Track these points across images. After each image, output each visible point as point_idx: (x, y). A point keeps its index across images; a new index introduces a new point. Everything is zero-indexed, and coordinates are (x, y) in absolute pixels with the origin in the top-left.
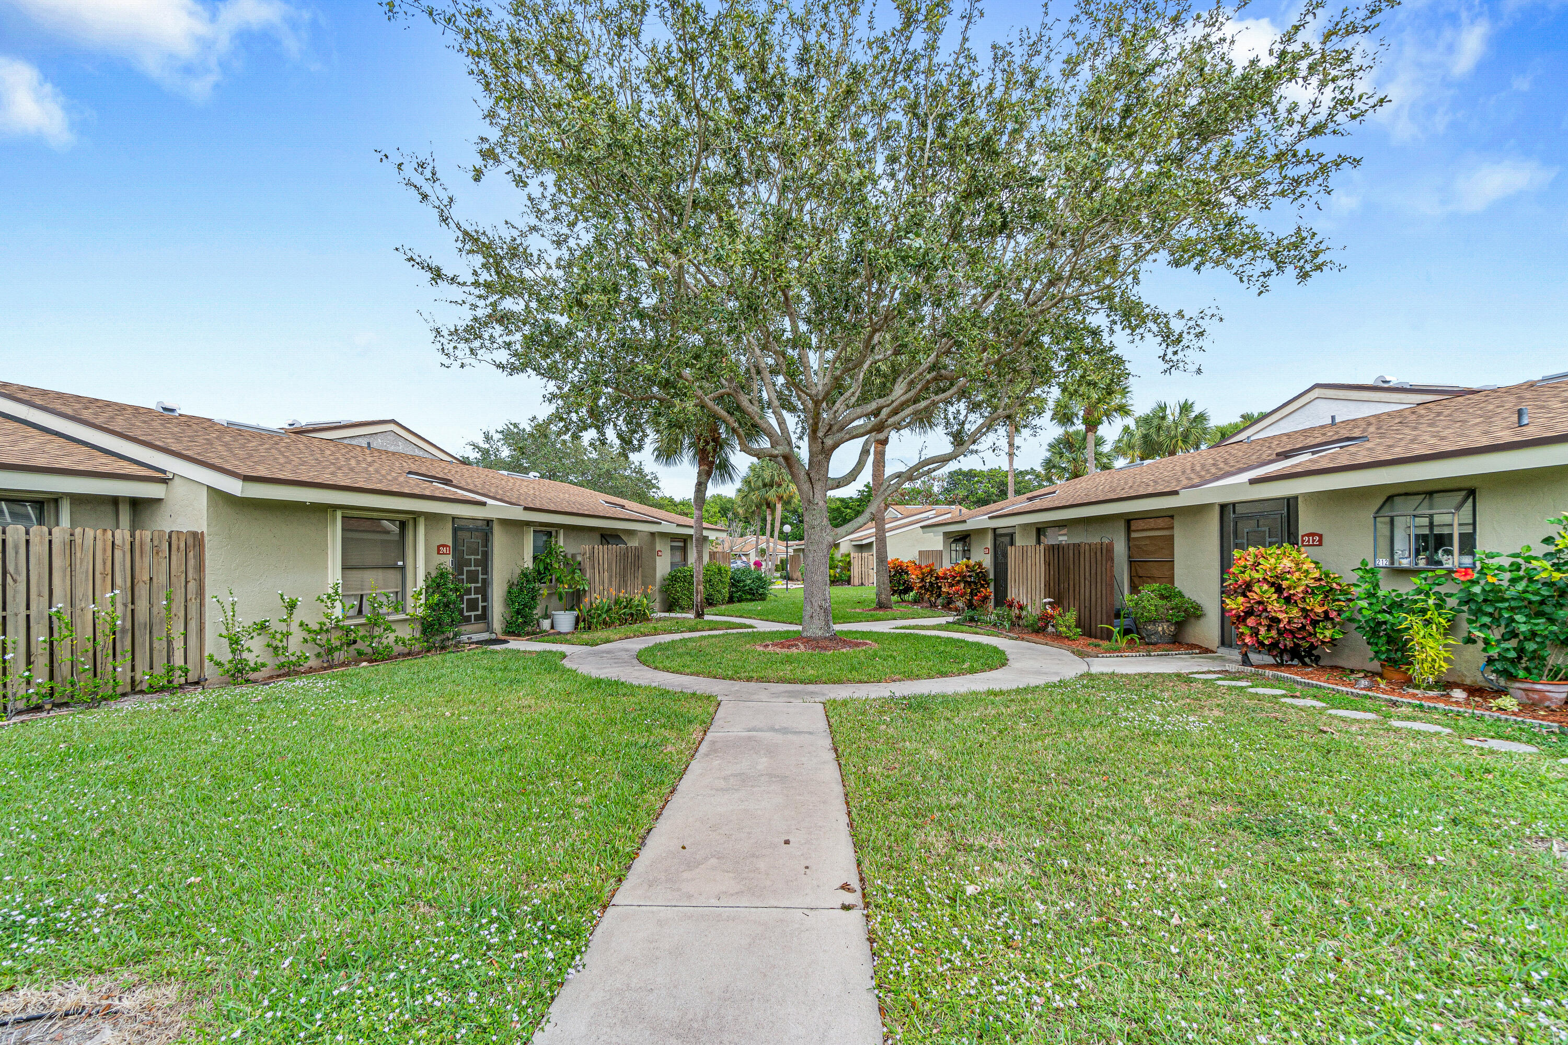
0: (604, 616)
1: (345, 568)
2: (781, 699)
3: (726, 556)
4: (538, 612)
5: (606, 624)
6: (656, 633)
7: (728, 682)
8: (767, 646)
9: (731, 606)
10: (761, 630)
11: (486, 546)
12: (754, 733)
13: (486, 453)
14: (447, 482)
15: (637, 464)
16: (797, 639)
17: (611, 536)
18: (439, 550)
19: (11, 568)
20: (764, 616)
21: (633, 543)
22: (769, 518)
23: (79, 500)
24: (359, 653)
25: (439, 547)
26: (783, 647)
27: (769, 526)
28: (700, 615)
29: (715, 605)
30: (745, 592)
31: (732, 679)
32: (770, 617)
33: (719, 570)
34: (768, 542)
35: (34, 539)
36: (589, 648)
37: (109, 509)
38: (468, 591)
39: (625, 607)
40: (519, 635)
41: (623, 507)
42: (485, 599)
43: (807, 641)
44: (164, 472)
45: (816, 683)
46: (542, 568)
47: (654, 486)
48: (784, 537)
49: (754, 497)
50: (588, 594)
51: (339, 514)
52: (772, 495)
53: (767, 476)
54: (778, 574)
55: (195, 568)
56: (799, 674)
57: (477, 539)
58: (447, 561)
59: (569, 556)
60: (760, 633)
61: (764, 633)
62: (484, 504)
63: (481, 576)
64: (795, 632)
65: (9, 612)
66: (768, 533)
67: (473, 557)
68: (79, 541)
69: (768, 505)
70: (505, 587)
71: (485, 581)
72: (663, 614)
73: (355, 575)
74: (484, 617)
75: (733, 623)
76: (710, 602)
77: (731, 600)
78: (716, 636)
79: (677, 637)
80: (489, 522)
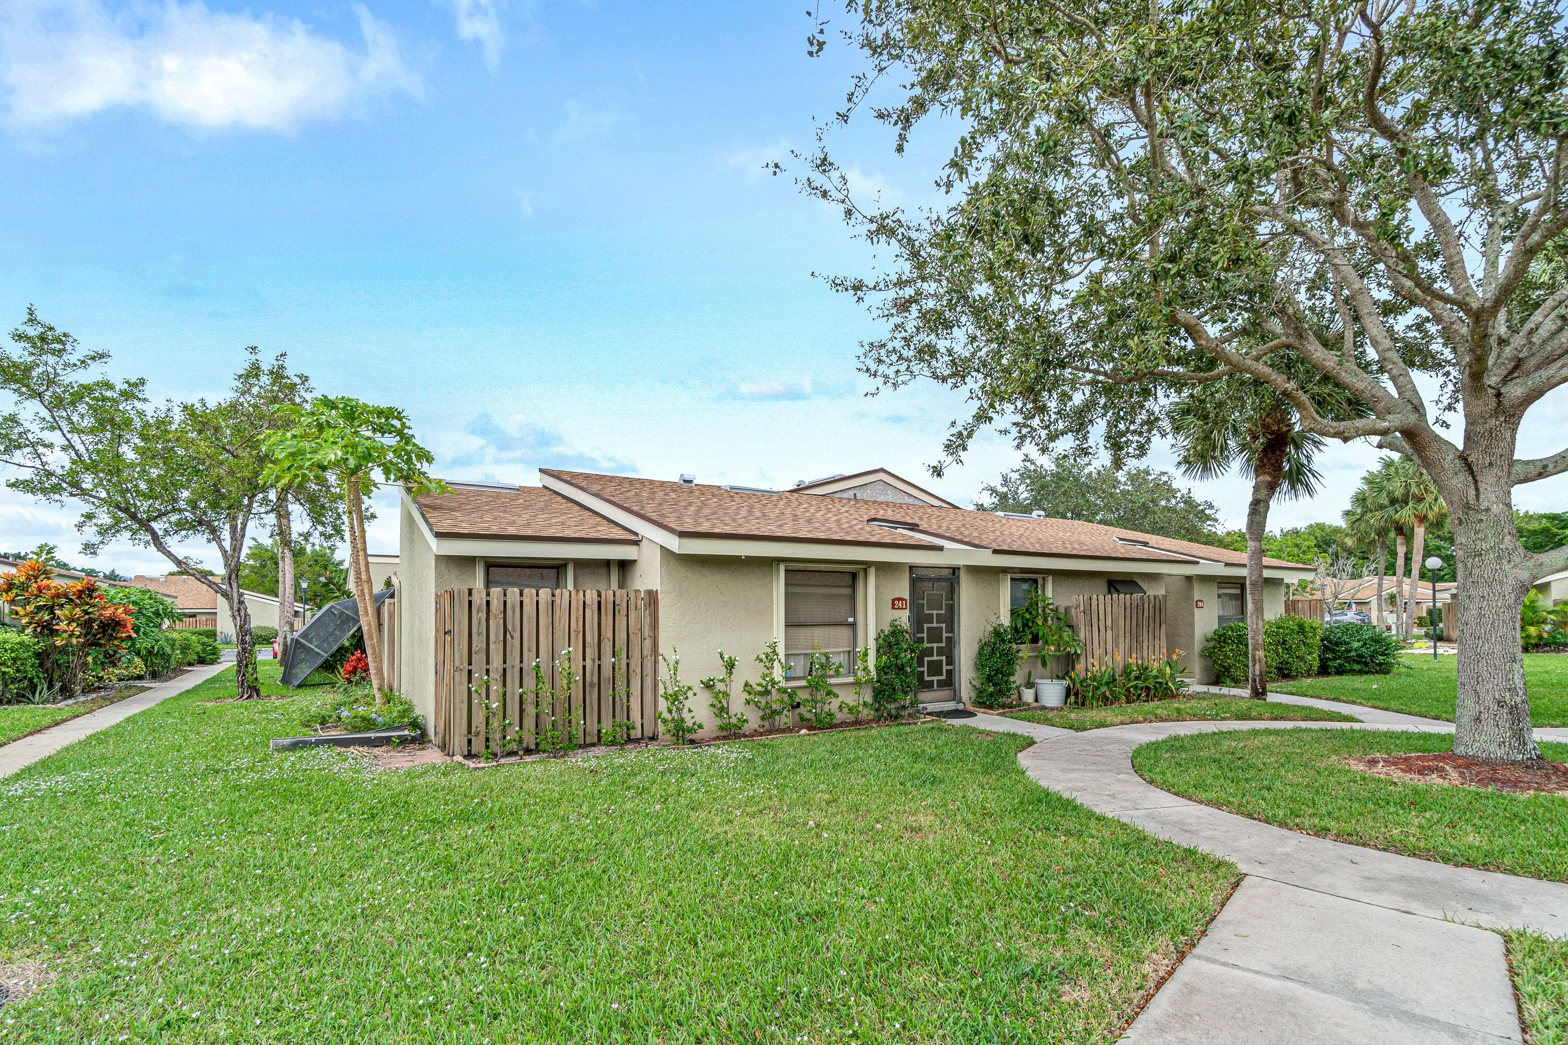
0: (1104, 689)
1: (789, 625)
2: (1384, 899)
3: (1318, 606)
4: (1018, 678)
5: (1106, 701)
6: (1180, 717)
7: (1275, 830)
8: (1373, 762)
9: (1323, 681)
10: (1369, 726)
11: (952, 599)
12: (1296, 989)
13: (1003, 497)
14: (913, 527)
15: (1185, 491)
16: (1442, 758)
17: (1124, 582)
18: (893, 605)
19: (509, 627)
20: (1380, 702)
21: (1156, 591)
22: (1401, 550)
23: (583, 565)
24: (802, 719)
25: (893, 600)
26: (1409, 770)
27: (1400, 561)
28: (1259, 694)
29: (1293, 678)
30: (1349, 660)
31: (1283, 825)
32: (1393, 704)
33: (1301, 626)
34: (1399, 584)
35: (526, 600)
36: (1072, 733)
37: (603, 571)
38: (929, 652)
39: (1137, 678)
40: (991, 707)
41: (1145, 544)
42: (950, 661)
43: (1467, 764)
44: (637, 534)
45: (1485, 867)
46: (1019, 625)
47: (1208, 518)
48: (1434, 577)
49: (1374, 520)
50: (1082, 659)
51: (782, 568)
52: (1406, 514)
53: (1397, 487)
54: (1422, 631)
55: (650, 625)
56: (1439, 839)
57: (940, 590)
58: (903, 617)
59: (1062, 610)
60: (1364, 734)
61: (1375, 734)
62: (941, 548)
63: (945, 635)
64: (1443, 738)
65: (508, 665)
66: (1400, 569)
67: (935, 612)
68: (558, 601)
69: (1400, 530)
70: (976, 648)
71: (950, 641)
72: (1204, 688)
73: (802, 634)
74: (949, 683)
75: (1317, 711)
76: (1284, 673)
77: (1324, 671)
78: (1277, 733)
79: (1208, 727)
80: (955, 570)
